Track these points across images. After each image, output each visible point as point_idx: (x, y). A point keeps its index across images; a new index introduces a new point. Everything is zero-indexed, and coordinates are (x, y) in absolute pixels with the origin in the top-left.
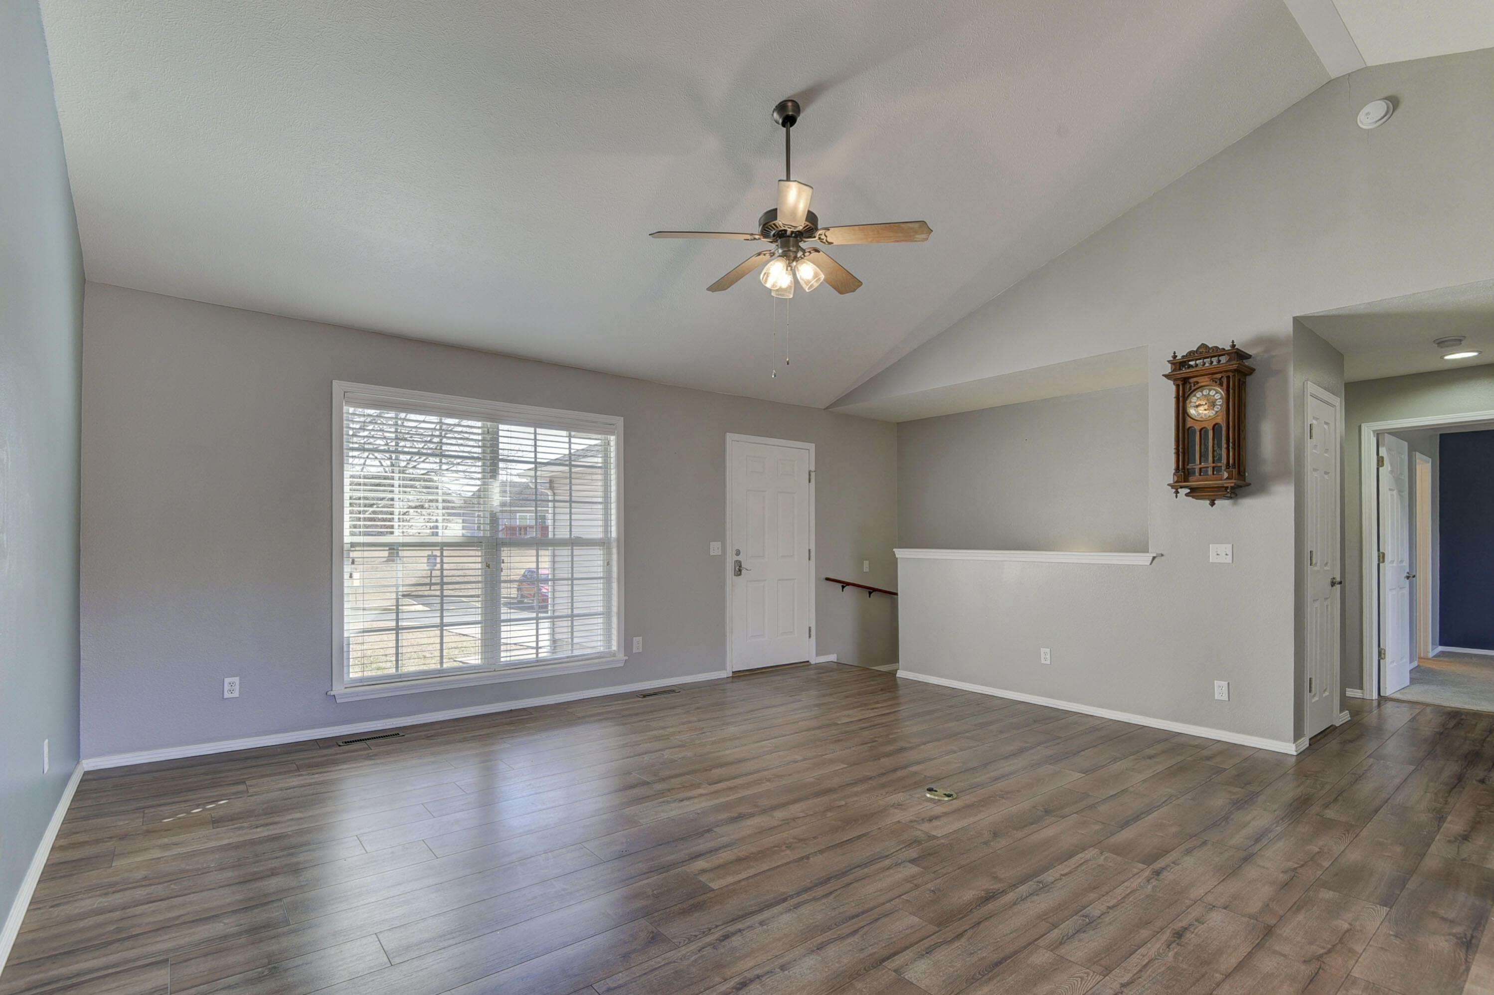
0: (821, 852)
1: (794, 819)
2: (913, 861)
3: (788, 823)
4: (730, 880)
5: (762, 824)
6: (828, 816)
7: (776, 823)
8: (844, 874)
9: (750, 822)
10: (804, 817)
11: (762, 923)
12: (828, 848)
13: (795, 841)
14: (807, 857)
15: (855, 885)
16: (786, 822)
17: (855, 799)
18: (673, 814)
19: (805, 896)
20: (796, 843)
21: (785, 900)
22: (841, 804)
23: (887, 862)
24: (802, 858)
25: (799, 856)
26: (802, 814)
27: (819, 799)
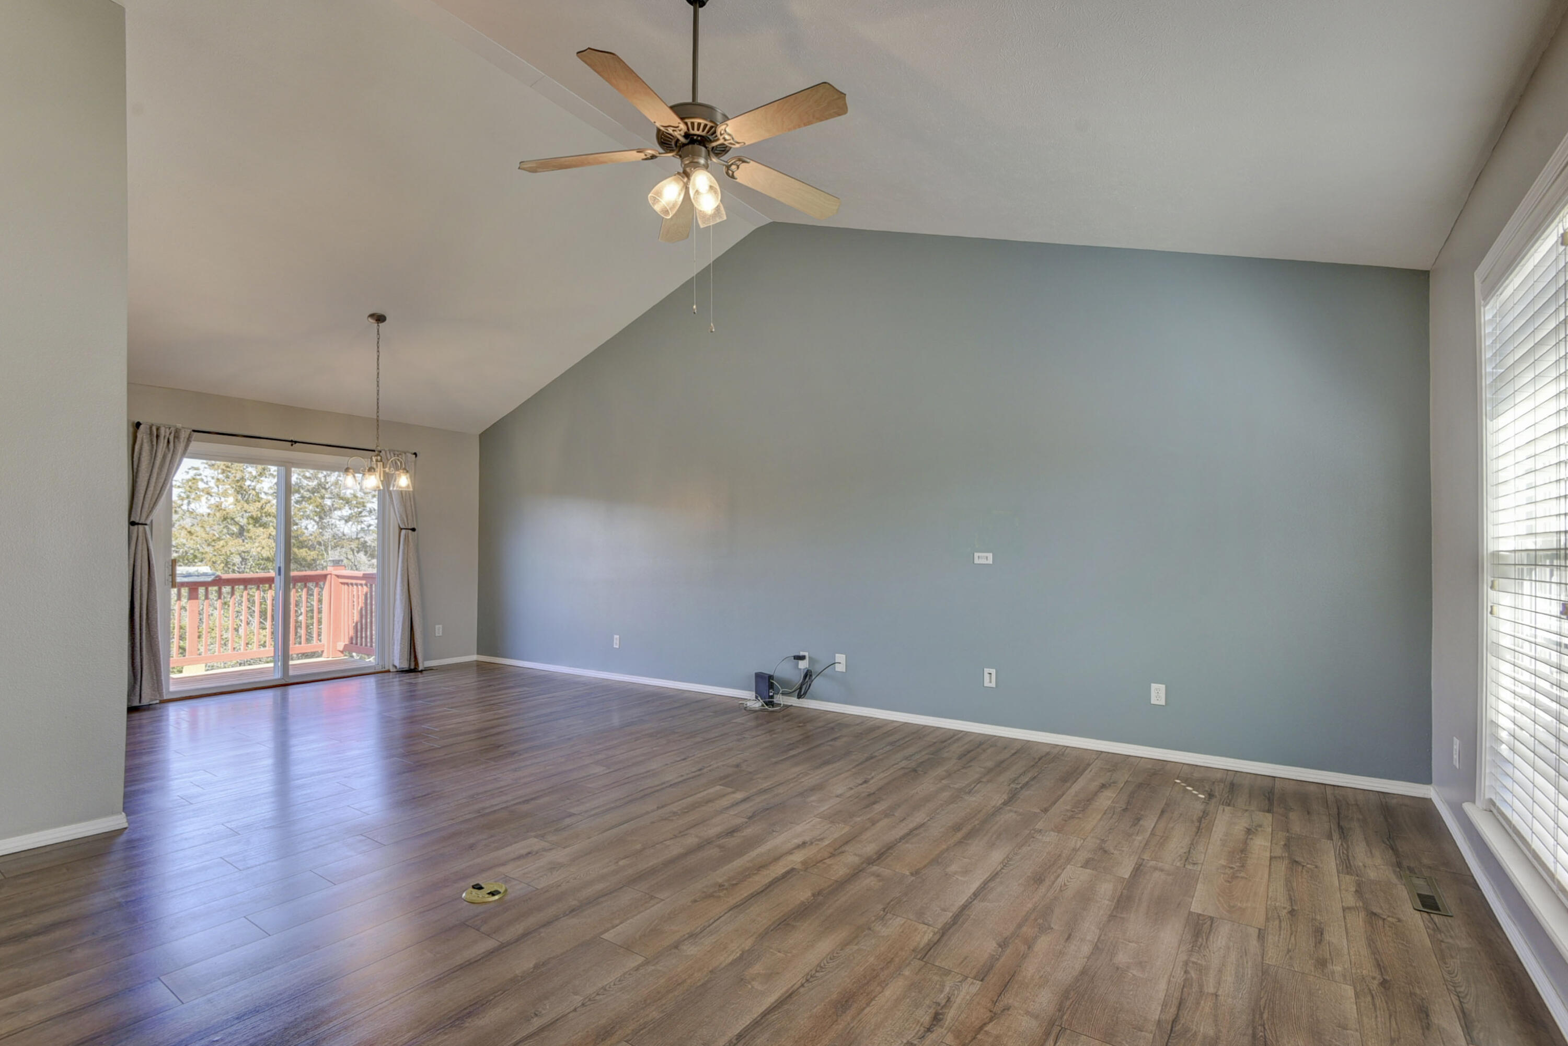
0: (648, 813)
1: (675, 837)
2: (571, 815)
3: (680, 832)
4: (712, 790)
5: (705, 829)
6: (640, 845)
7: (692, 831)
8: (631, 801)
9: (718, 829)
10: (665, 841)
11: (682, 776)
12: (641, 816)
13: (671, 818)
14: (658, 808)
15: (622, 797)
16: (682, 834)
17: (605, 870)
18: (799, 829)
19: (658, 788)
20: (670, 817)
21: (671, 785)
22: (624, 861)
23: (593, 812)
24: (663, 807)
25: (666, 808)
26: (668, 843)
27: (651, 864)
